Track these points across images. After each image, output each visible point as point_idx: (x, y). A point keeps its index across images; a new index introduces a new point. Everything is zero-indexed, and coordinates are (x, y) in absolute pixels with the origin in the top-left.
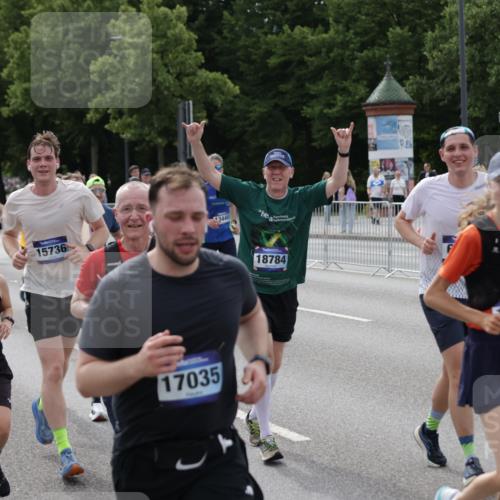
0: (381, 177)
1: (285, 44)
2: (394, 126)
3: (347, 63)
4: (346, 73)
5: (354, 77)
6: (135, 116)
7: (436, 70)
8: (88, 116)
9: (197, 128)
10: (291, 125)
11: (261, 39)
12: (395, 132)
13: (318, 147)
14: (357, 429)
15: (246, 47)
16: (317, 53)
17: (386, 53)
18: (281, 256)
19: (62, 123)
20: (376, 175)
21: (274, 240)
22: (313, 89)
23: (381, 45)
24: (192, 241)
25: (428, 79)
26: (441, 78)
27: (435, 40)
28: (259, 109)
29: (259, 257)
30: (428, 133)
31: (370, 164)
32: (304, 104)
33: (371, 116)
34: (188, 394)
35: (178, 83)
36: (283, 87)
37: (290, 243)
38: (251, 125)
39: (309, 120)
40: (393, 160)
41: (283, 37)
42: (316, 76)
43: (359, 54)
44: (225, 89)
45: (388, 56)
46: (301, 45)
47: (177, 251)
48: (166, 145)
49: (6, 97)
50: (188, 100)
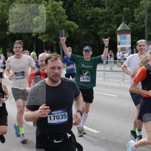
0: (121, 53)
1: (92, 13)
2: (125, 38)
3: (111, 18)
4: (110, 21)
5: (113, 23)
6: (47, 35)
7: (138, 21)
8: (33, 35)
9: (64, 39)
10: (94, 38)
11: (85, 11)
12: (125, 39)
13: (102, 44)
14: (114, 129)
15: (81, 14)
16: (102, 15)
17: (123, 15)
18: (88, 78)
19: (25, 37)
20: (119, 52)
21: (86, 73)
22: (101, 26)
23: (121, 13)
24: (58, 75)
25: (136, 23)
26: (139, 23)
27: (137, 11)
28: (84, 32)
29: (82, 78)
30: (135, 40)
31: (118, 49)
32: (98, 31)
33: (118, 35)
34: (56, 121)
35: (60, 25)
36: (91, 26)
37: (91, 74)
38: (82, 37)
39: (99, 36)
40: (125, 48)
41: (92, 11)
42: (102, 22)
43: (115, 16)
44: (74, 27)
45: (123, 16)
46: (97, 13)
47: (53, 78)
48: (56, 43)
49: (8, 29)
50: (63, 30)
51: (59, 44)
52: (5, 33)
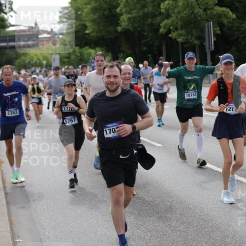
6: (184, 30)
8: (161, 30)
19: (148, 34)
21: (192, 87)
29: (187, 94)
35: (204, 13)
38: (242, 34)
44: (229, 16)
48: (200, 44)
49: (119, 22)
50: (210, 22)
51: (204, 46)
52: (116, 28)
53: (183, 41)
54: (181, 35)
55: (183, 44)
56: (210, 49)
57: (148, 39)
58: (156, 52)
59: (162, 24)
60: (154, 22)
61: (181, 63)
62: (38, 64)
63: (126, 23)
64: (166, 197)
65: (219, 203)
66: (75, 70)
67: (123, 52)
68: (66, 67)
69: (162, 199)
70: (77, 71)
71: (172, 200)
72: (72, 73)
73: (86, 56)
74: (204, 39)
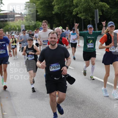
8: (73, 13)
21: (91, 42)
28: (114, 11)
35: (94, 5)
38: (112, 15)
44: (106, 7)
48: (92, 20)
49: (53, 9)
50: (97, 9)
51: (94, 21)
52: (52, 12)
53: (84, 18)
54: (83, 15)
55: (84, 20)
56: (97, 22)
57: (67, 17)
58: (71, 24)
59: (74, 10)
60: (70, 9)
61: (83, 29)
62: (14, 29)
63: (57, 10)
64: (76, 93)
65: (101, 96)
66: (32, 32)
67: (55, 23)
68: (28, 31)
69: (74, 94)
70: (33, 33)
71: (78, 94)
72: (31, 34)
73: (37, 25)
74: (94, 17)
